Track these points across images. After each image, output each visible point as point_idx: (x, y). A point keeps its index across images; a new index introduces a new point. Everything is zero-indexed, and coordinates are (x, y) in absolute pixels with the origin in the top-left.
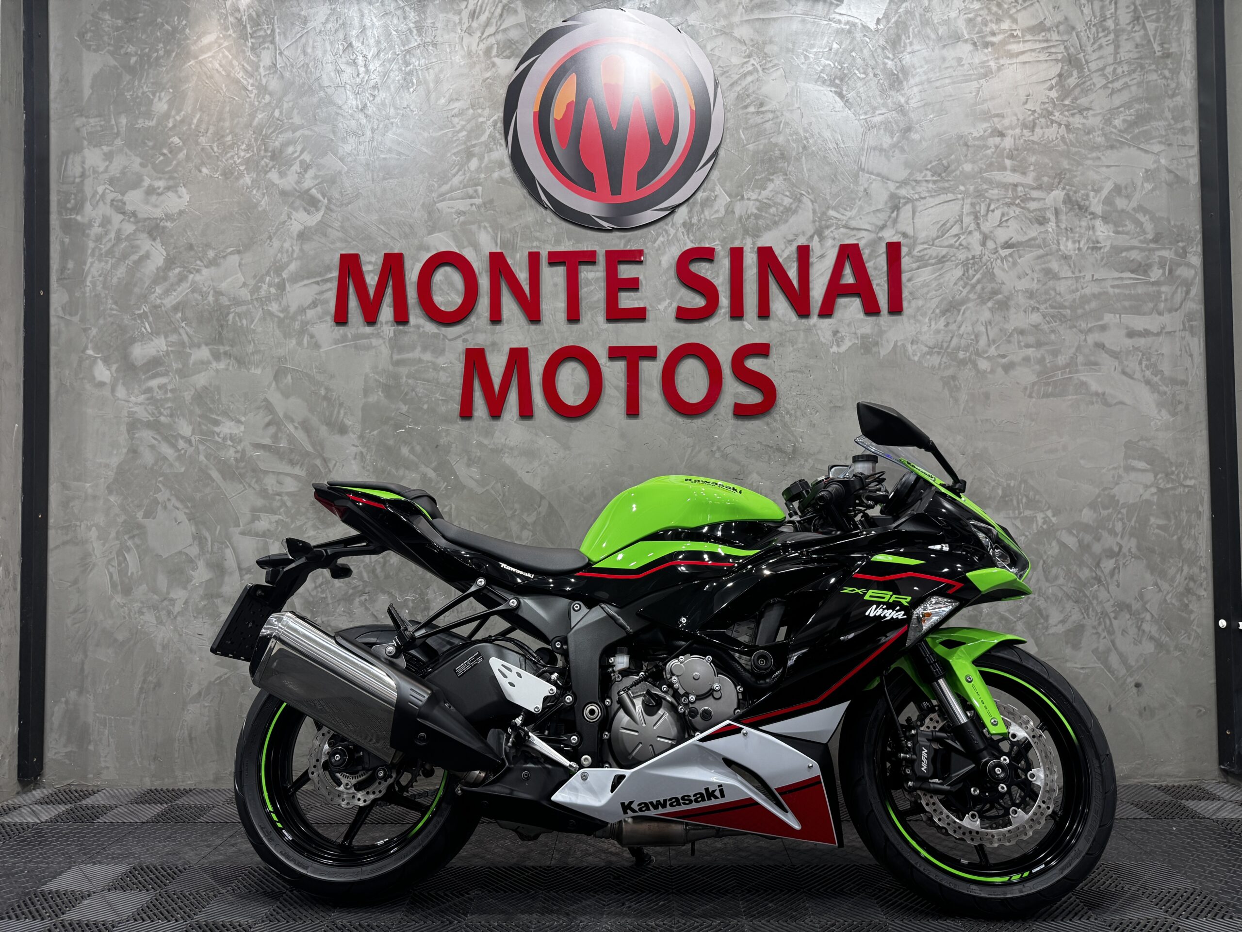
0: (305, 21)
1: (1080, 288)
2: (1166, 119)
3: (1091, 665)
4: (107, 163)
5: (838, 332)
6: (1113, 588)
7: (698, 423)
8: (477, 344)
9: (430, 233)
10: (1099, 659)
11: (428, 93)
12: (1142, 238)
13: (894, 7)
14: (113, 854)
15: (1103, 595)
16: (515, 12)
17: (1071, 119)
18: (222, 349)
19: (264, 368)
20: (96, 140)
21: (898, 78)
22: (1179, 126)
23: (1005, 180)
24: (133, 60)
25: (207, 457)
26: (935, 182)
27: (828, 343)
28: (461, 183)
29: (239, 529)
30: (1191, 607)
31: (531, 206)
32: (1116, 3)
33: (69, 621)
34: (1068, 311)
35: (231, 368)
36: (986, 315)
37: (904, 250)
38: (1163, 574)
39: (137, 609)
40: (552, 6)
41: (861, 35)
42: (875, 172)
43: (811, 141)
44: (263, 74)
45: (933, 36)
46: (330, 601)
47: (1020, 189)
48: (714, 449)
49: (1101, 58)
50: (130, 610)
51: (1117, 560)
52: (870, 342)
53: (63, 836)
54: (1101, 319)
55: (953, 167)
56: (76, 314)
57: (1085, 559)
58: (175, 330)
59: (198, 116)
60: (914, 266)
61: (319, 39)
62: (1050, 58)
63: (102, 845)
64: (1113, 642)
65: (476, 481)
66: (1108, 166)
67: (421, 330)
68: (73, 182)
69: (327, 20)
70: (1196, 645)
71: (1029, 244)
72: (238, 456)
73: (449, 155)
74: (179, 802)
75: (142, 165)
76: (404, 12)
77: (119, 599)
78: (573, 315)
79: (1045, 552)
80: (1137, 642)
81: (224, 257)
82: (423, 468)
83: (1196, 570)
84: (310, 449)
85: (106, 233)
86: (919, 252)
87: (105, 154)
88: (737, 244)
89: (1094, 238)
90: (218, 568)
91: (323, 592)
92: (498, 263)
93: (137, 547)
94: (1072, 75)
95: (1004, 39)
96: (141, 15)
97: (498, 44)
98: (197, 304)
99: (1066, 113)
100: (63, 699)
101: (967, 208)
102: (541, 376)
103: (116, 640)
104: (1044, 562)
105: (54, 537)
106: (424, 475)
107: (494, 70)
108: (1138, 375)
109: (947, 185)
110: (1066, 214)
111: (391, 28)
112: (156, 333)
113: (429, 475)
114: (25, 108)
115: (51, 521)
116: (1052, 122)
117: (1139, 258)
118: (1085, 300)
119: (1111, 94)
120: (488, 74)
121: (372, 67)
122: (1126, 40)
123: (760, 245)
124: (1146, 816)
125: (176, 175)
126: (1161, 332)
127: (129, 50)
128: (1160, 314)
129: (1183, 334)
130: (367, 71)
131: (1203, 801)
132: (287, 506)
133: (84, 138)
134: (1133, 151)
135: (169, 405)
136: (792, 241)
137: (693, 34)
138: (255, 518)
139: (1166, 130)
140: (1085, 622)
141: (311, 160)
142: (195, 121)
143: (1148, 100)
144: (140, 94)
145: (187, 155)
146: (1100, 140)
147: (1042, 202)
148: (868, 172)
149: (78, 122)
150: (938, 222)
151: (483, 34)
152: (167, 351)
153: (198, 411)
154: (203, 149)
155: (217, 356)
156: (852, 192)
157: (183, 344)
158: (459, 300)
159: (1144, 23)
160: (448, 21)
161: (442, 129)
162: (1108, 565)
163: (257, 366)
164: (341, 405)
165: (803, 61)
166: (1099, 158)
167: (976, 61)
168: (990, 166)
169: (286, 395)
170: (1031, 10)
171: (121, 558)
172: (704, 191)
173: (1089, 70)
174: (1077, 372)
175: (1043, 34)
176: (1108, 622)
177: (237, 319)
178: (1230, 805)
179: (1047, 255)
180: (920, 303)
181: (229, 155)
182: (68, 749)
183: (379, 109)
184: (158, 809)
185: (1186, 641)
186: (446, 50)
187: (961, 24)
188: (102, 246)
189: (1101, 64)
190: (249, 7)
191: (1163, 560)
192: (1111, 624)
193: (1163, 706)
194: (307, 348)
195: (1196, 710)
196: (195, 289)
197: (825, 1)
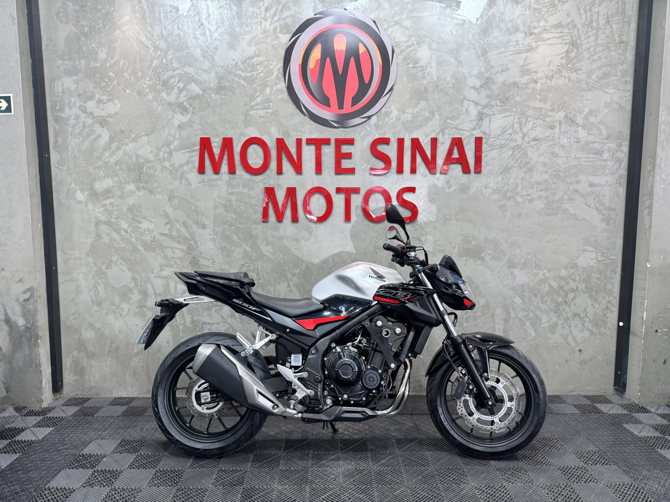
0: (177, 10)
1: (568, 162)
2: (618, 76)
3: (560, 341)
4: (76, 86)
5: (449, 182)
6: (572, 306)
7: (379, 225)
8: (270, 185)
9: (246, 127)
10: (563, 338)
11: (244, 52)
12: (600, 137)
13: (486, 12)
15: (567, 309)
16: (289, 9)
17: (571, 75)
18: (141, 185)
19: (163, 195)
20: (69, 72)
21: (486, 50)
22: (624, 80)
23: (535, 106)
24: (86, 29)
25: (136, 239)
26: (501, 106)
27: (444, 187)
28: (261, 100)
29: (154, 275)
30: (608, 315)
31: (297, 114)
32: (598, 13)
33: (71, 318)
34: (562, 173)
35: (146, 195)
36: (522, 174)
37: (484, 141)
38: (596, 300)
39: (105, 313)
41: (468, 26)
42: (472, 100)
43: (440, 83)
44: (156, 39)
45: (504, 28)
46: (200, 310)
47: (543, 111)
49: (587, 43)
50: (101, 314)
51: (575, 294)
52: (465, 187)
54: (578, 177)
55: (510, 98)
56: (65, 166)
57: (560, 293)
59: (123, 61)
60: (488, 149)
61: (185, 20)
62: (562, 42)
64: (570, 331)
65: (270, 253)
66: (587, 100)
67: (242, 177)
68: (58, 96)
69: (189, 10)
70: (608, 333)
71: (545, 139)
72: (152, 239)
73: (255, 86)
74: (132, 405)
75: (94, 87)
76: (230, 6)
77: (95, 308)
78: (319, 170)
79: (542, 290)
80: (581, 331)
81: (140, 137)
82: (244, 246)
83: (612, 298)
84: (188, 236)
85: (78, 123)
86: (491, 142)
87: (74, 81)
88: (401, 136)
89: (577, 137)
90: (144, 293)
92: (281, 144)
93: (103, 283)
94: (573, 52)
95: (541, 31)
96: (89, 4)
97: (280, 26)
98: (127, 162)
99: (569, 72)
100: (71, 355)
101: (516, 120)
102: (302, 201)
103: (95, 327)
104: (541, 294)
105: (61, 278)
106: (245, 250)
107: (278, 40)
108: (593, 206)
109: (507, 108)
110: (565, 124)
111: (224, 15)
112: (107, 176)
113: (247, 250)
114: (31, 57)
115: (59, 270)
116: (562, 76)
117: (598, 147)
118: (570, 168)
119: (592, 62)
120: (275, 43)
121: (214, 37)
122: (602, 33)
123: (413, 137)
124: (578, 412)
125: (112, 93)
126: (606, 184)
127: (83, 24)
128: (606, 175)
129: (616, 185)
130: (211, 39)
131: (605, 404)
132: (177, 264)
133: (62, 72)
134: (600, 92)
135: (116, 213)
136: (429, 135)
138: (162, 270)
139: (617, 82)
140: (558, 322)
141: (184, 87)
142: (121, 64)
143: (610, 66)
144: (91, 48)
145: (118, 83)
146: (584, 86)
147: (553, 118)
148: (468, 100)
149: (60, 62)
150: (501, 127)
151: (272, 20)
152: (113, 186)
153: (130, 216)
154: (126, 79)
155: (139, 189)
156: (459, 110)
157: (121, 181)
158: (261, 162)
159: (611, 25)
160: (253, 13)
161: (251, 72)
162: (571, 295)
163: (159, 194)
164: (203, 214)
166: (583, 96)
167: (526, 43)
168: (529, 99)
169: (175, 209)
170: (555, 15)
171: (95, 288)
172: (386, 108)
173: (582, 49)
174: (564, 203)
175: (560, 29)
177: (148, 169)
178: (617, 406)
179: (554, 145)
180: (490, 168)
181: (140, 83)
182: (74, 378)
184: (123, 408)
185: (604, 331)
186: (252, 28)
187: (519, 21)
188: (76, 130)
189: (588, 46)
190: (147, 1)
191: (597, 294)
192: (570, 323)
193: (591, 360)
194: (185, 185)
195: (606, 362)
196: (125, 153)
197: (450, 7)
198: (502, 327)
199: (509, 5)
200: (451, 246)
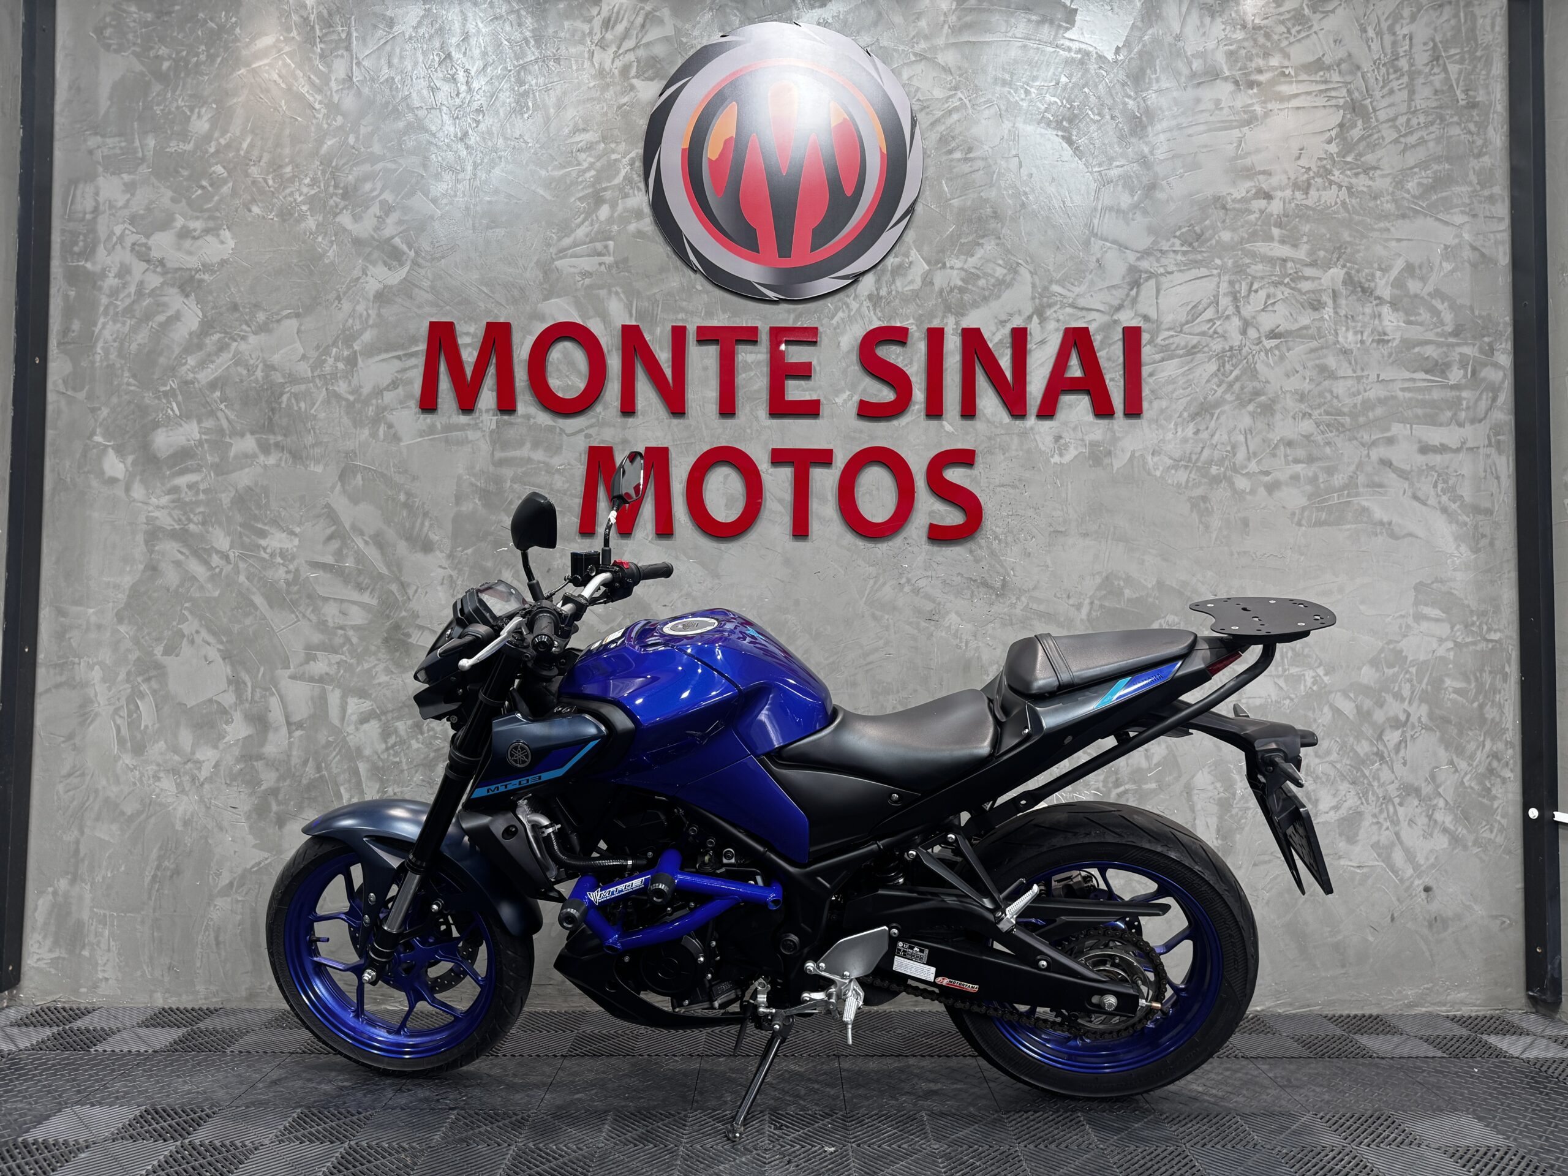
0: (391, 23)
1: (1362, 389)
2: (1470, 184)
3: (1371, 863)
4: (128, 196)
5: (1061, 437)
6: (1398, 766)
7: (883, 549)
8: (603, 441)
9: (546, 298)
10: (1379, 855)
11: (547, 120)
12: (1439, 330)
13: (1137, 34)
14: (118, 1092)
15: (1385, 775)
16: (661, 22)
17: (1354, 181)
18: (272, 439)
19: (326, 465)
20: (114, 164)
21: (1141, 121)
22: (1486, 193)
23: (1270, 254)
24: (166, 65)
25: (250, 578)
26: (1185, 253)
27: (1048, 450)
28: (587, 236)
29: (288, 672)
30: (1494, 792)
31: (676, 268)
32: (1411, 39)
33: (60, 788)
34: (1348, 419)
35: (283, 464)
36: (1246, 421)
37: (1145, 337)
38: (1460, 751)
39: (151, 773)
40: (708, 16)
41: (1096, 66)
42: (1110, 238)
43: (1031, 197)
44: (334, 89)
45: (1186, 71)
46: (405, 767)
47: (1290, 264)
48: (903, 581)
49: (1389, 106)
50: (142, 775)
51: (1403, 732)
52: (1101, 452)
53: (49, 1069)
54: (1388, 429)
55: (1207, 235)
56: (82, 389)
57: (1364, 729)
58: (212, 413)
59: (249, 140)
60: (1158, 357)
61: (408, 47)
62: (1329, 103)
63: (102, 1080)
64: (1397, 834)
66: (1399, 240)
67: (532, 421)
68: (83, 219)
69: (420, 24)
70: (1497, 840)
71: (1300, 333)
72: (290, 577)
73: (572, 199)
74: (202, 1025)
75: (173, 200)
76: (519, 17)
77: (128, 759)
78: (727, 407)
79: (1315, 720)
80: (1427, 835)
81: (278, 321)
83: (1500, 746)
84: (384, 570)
85: (125, 285)
86: (1164, 340)
87: (125, 184)
88: (936, 324)
89: (1380, 329)
90: (260, 722)
91: (396, 754)
92: (632, 338)
93: (154, 692)
94: (1356, 126)
95: (1273, 78)
96: (177, 8)
97: (638, 61)
98: (242, 381)
99: (1348, 172)
100: (50, 889)
101: (1224, 287)
102: (684, 484)
103: (122, 813)
105: (44, 678)
107: (632, 94)
108: (1432, 501)
109: (1199, 257)
110: (1347, 297)
111: (502, 36)
112: (186, 416)
114: (22, 122)
115: (41, 656)
116: (1331, 183)
117: (1435, 355)
118: (1368, 405)
119: (1404, 151)
120: (625, 100)
121: (475, 85)
122: (1423, 84)
123: (965, 326)
124: (1440, 1054)
125: (218, 214)
126: (1462, 447)
127: (160, 52)
128: (1461, 425)
129: (1488, 450)
130: (470, 90)
131: (1508, 1036)
132: (352, 644)
133: (99, 163)
134: (1430, 221)
135: (201, 509)
136: (1005, 322)
137: (886, 56)
138: (310, 658)
139: (1470, 197)
140: (1362, 808)
141: (395, 201)
142: (245, 146)
143: (1448, 159)
144: (173, 109)
145: (233, 189)
146: (1389, 207)
147: (1316, 282)
148: (1102, 239)
149: (93, 142)
150: (1188, 304)
151: (619, 48)
152: (200, 441)
153: (239, 518)
155: (265, 448)
156: (1081, 262)
157: (221, 431)
158: (582, 386)
159: (1445, 64)
160: (573, 33)
161: (563, 167)
162: (1393, 737)
163: (318, 462)
164: (426, 515)
165: (1023, 96)
166: (1388, 230)
167: (1238, 104)
168: (1253, 236)
169: (355, 500)
170: (1306, 42)
171: (132, 707)
172: (896, 256)
173: (1377, 120)
174: (1357, 495)
175: (1321, 73)
176: (1391, 809)
177: (293, 401)
178: (1542, 1042)
179: (1322, 348)
180: (1164, 404)
181: (288, 191)
182: (53, 956)
183: (484, 139)
184: (177, 1033)
185: (1487, 835)
186: (571, 67)
187: (1220, 58)
188: (119, 303)
189: (1391, 113)
190: (319, 4)
191: (1461, 733)
192: (1396, 812)
193: (1458, 917)
194: (384, 440)
195: (1498, 922)
196: (238, 361)
197: (1052, 22)
198: (1213, 821)
199: (1194, 18)
200: (1071, 602)
